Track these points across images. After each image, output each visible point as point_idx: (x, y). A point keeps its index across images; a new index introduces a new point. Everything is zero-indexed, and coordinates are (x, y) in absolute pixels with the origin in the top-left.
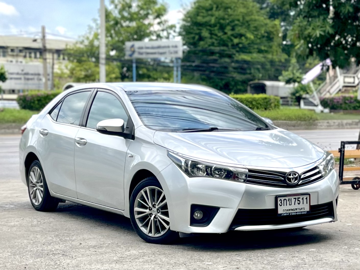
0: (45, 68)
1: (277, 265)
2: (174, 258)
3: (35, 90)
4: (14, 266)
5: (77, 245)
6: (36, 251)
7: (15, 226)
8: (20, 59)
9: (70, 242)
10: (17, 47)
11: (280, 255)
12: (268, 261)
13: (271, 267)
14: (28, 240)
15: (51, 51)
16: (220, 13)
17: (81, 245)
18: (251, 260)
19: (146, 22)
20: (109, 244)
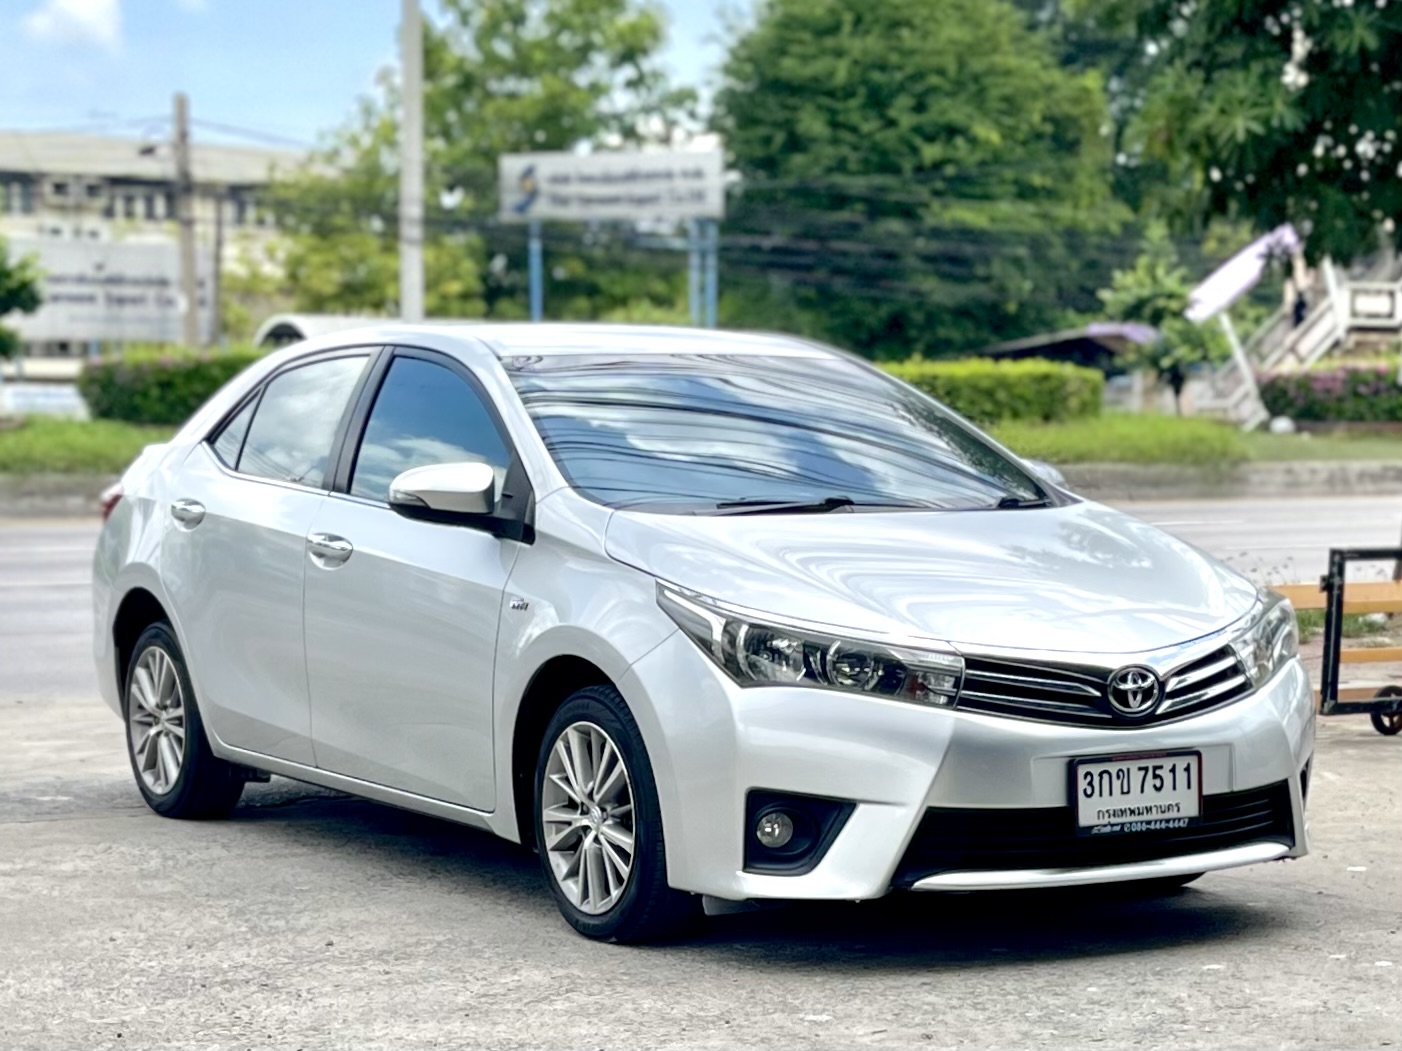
0: (188, 256)
1: (1077, 1026)
2: (685, 1000)
3: (148, 345)
4: (77, 1027)
5: (317, 947)
6: (158, 973)
7: (75, 877)
8: (92, 222)
9: (290, 936)
10: (78, 177)
11: (1090, 986)
12: (1045, 1011)
13: (1055, 1032)
14: (127, 927)
15: (210, 190)
16: (871, 44)
17: (331, 948)
18: (979, 1006)
19: (582, 78)
20: (439, 944)
